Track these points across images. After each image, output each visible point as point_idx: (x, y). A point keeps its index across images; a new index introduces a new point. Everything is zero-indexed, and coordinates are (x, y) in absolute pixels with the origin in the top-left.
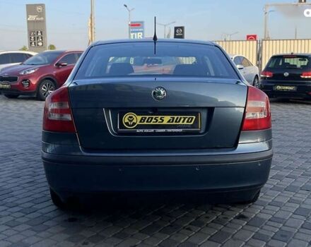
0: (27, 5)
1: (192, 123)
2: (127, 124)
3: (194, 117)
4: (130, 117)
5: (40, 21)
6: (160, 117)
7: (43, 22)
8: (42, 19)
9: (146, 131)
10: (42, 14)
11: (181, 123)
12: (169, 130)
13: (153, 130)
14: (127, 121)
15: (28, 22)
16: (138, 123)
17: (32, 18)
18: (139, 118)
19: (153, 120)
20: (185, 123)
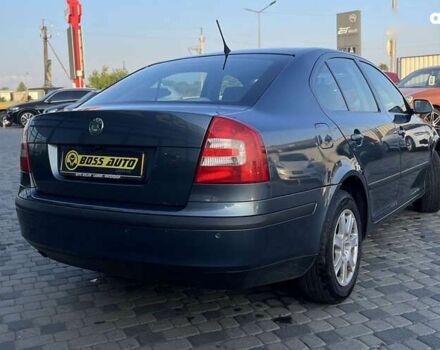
0: (338, 15)
1: (133, 168)
2: (69, 164)
3: (137, 160)
4: (73, 156)
5: (353, 34)
6: (100, 157)
7: (357, 35)
8: (356, 30)
9: (85, 175)
10: (356, 24)
11: (120, 167)
12: (107, 176)
13: (90, 175)
14: (69, 161)
15: (339, 36)
16: (78, 164)
17: (344, 30)
18: (80, 157)
19: (93, 162)
20: (126, 167)
